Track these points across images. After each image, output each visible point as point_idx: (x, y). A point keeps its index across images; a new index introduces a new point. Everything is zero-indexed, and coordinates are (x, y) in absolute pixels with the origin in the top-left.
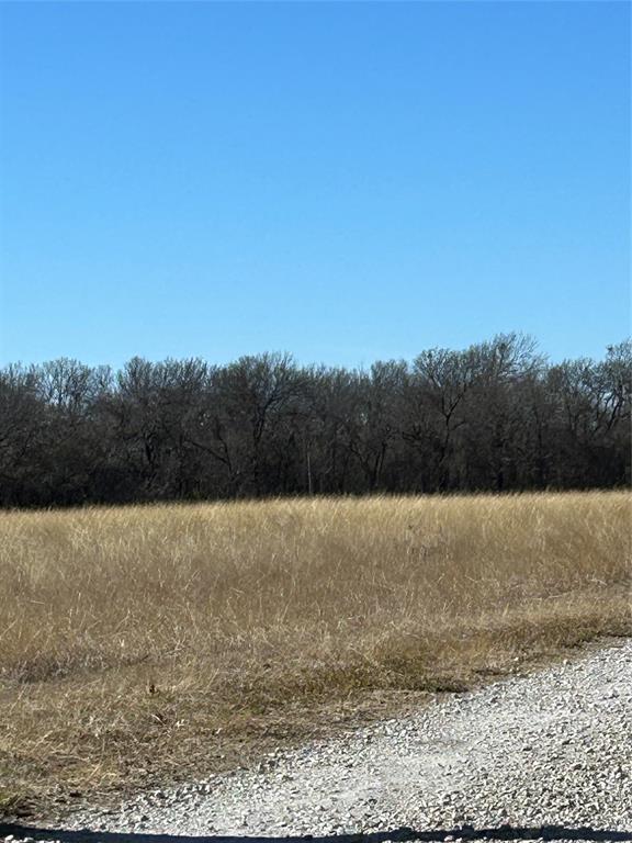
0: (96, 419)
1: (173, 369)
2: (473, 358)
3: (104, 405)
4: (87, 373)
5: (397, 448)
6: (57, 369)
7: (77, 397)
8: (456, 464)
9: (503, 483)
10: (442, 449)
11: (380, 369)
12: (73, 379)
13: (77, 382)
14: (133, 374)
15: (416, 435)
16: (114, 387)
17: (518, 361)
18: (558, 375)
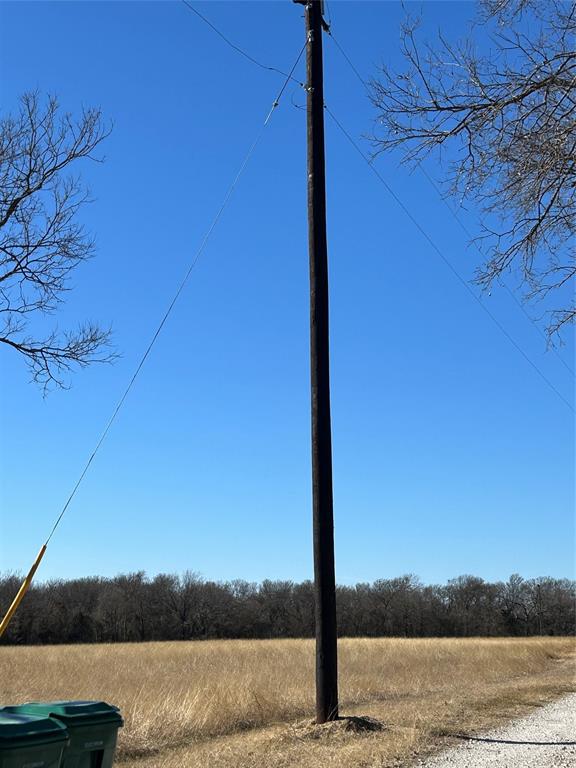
0: (250, 602)
1: (280, 584)
2: (395, 583)
3: (253, 597)
4: (247, 585)
5: (367, 618)
6: (236, 583)
7: (244, 594)
8: (389, 623)
9: (410, 634)
10: (384, 618)
11: (359, 586)
12: (242, 587)
13: (244, 588)
14: (265, 585)
15: (374, 612)
16: (258, 591)
17: (412, 584)
18: (428, 591)
